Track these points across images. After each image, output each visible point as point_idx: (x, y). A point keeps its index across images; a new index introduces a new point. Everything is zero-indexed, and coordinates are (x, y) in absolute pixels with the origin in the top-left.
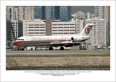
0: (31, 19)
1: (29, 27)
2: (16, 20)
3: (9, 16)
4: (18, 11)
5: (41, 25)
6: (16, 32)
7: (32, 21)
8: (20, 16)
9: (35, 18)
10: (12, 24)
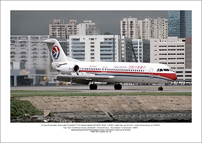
0: (163, 37)
1: (160, 50)
2: (140, 38)
3: (129, 33)
4: (143, 25)
5: (178, 46)
6: (140, 58)
7: (164, 40)
8: (146, 33)
9: (169, 36)
10: (134, 45)
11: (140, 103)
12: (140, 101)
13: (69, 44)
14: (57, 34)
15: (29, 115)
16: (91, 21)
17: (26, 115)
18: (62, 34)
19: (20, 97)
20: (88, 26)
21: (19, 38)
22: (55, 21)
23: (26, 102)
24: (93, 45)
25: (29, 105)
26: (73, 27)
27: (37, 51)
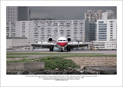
13: (97, 25)
14: (89, 19)
15: (71, 68)
16: (111, 11)
17: (70, 68)
18: (93, 19)
19: (66, 57)
20: (109, 14)
21: (66, 21)
22: (88, 11)
23: (70, 60)
24: (112, 25)
25: (71, 62)
26: (99, 15)
27: (77, 29)
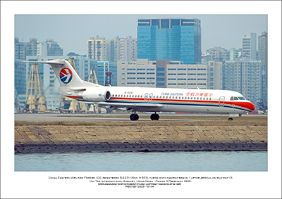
1: (128, 73)
3: (96, 54)
4: (111, 46)
5: (147, 69)
7: (133, 62)
11: (50, 134)
12: (50, 132)
